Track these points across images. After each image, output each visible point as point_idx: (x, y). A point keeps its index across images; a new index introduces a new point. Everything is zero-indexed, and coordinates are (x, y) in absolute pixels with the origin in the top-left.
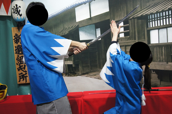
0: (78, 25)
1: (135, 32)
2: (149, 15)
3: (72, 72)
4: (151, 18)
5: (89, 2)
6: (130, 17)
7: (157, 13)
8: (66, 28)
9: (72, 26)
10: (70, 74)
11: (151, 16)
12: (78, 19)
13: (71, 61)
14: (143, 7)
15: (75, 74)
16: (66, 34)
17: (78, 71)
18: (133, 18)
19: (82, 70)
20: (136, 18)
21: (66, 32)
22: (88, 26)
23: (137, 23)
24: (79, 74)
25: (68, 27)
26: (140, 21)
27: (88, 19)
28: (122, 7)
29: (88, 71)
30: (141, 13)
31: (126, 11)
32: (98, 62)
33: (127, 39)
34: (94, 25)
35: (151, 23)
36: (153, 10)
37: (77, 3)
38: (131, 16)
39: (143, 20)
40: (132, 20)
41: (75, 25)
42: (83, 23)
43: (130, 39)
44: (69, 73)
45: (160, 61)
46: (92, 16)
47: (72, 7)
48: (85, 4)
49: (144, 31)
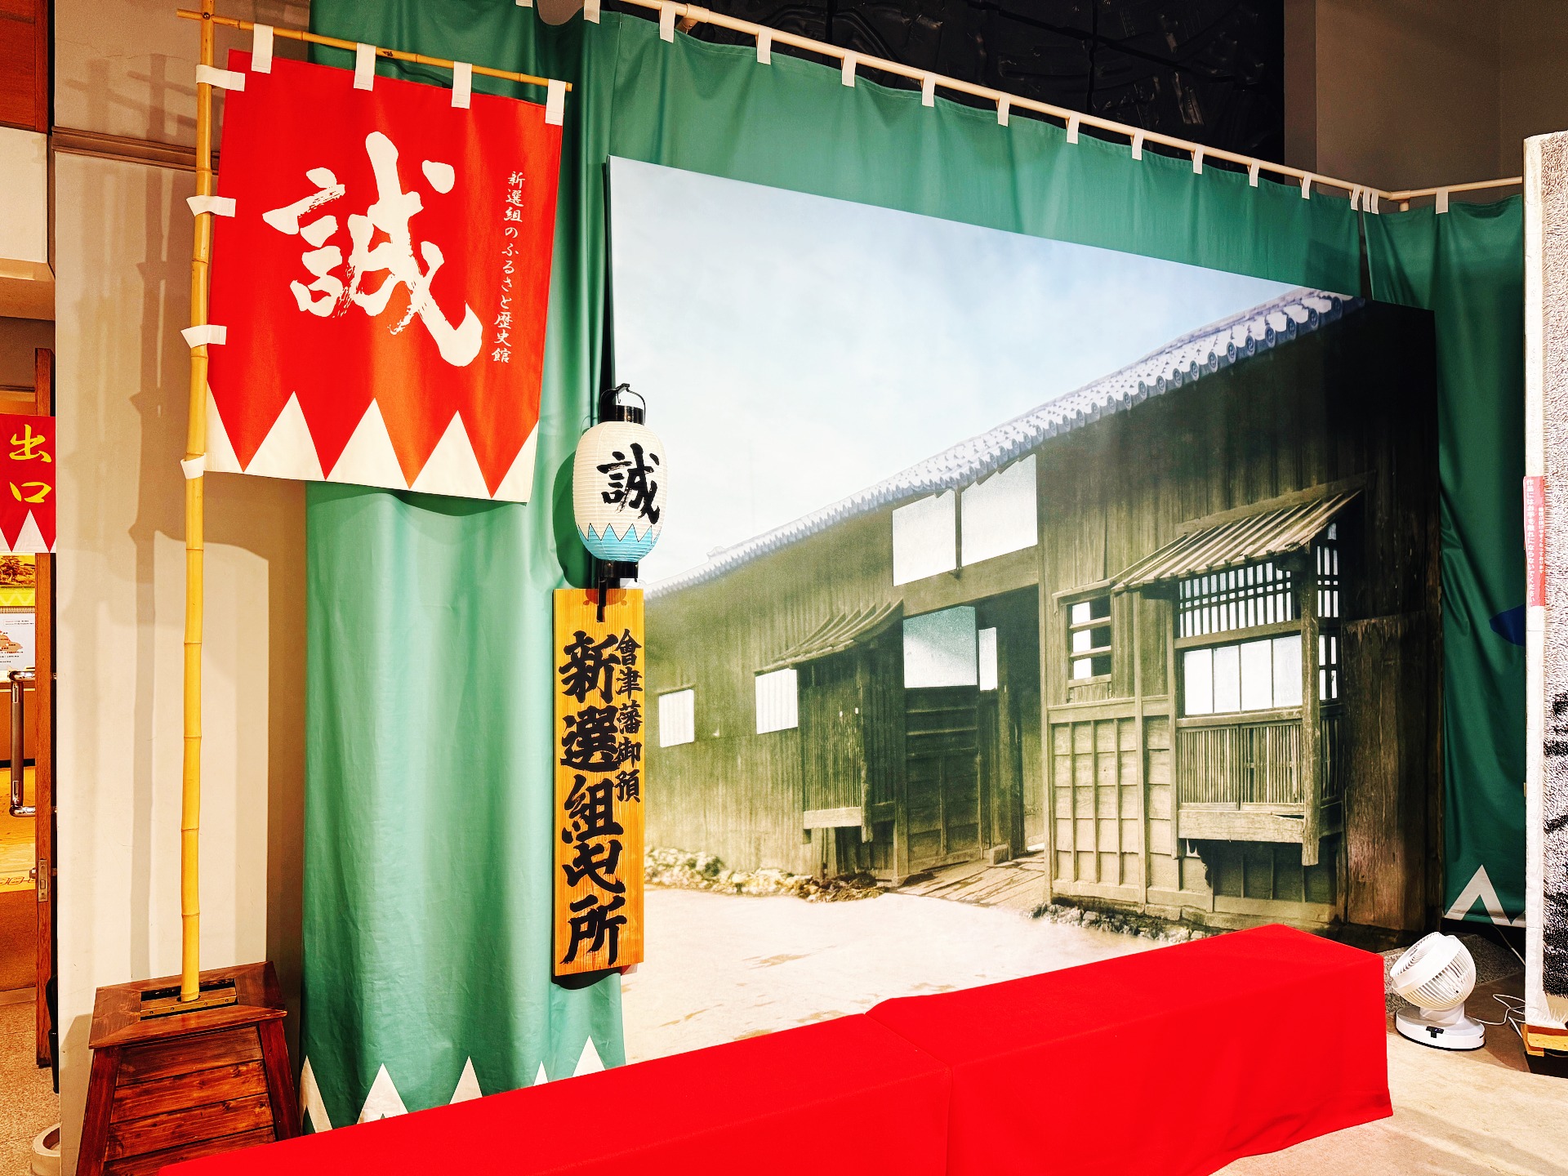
0: (901, 606)
1: (1131, 656)
2: (1184, 580)
3: (856, 871)
4: (1188, 595)
5: (956, 488)
6: (1114, 583)
7: (1210, 572)
8: (844, 618)
9: (871, 605)
10: (842, 884)
11: (1188, 584)
12: (903, 574)
13: (855, 804)
14: (1162, 541)
15: (873, 881)
16: (841, 653)
17: (886, 867)
18: (1127, 588)
19: (905, 856)
20: (1136, 589)
21: (841, 639)
22: (945, 612)
23: (1142, 612)
24: (889, 885)
25: (852, 611)
26: (1151, 603)
27: (950, 573)
28: (1086, 529)
29: (931, 862)
30: (1155, 568)
31: (1102, 553)
32: (979, 807)
33: (1103, 688)
34: (973, 608)
35: (1189, 614)
36: (1198, 561)
37: (904, 485)
38: (1120, 579)
39: (1161, 601)
40: (1125, 595)
41: (890, 600)
42: (922, 594)
43: (1111, 688)
44: (842, 879)
45: (1215, 799)
46: (964, 563)
47: (880, 505)
48: (939, 494)
49: (1165, 653)
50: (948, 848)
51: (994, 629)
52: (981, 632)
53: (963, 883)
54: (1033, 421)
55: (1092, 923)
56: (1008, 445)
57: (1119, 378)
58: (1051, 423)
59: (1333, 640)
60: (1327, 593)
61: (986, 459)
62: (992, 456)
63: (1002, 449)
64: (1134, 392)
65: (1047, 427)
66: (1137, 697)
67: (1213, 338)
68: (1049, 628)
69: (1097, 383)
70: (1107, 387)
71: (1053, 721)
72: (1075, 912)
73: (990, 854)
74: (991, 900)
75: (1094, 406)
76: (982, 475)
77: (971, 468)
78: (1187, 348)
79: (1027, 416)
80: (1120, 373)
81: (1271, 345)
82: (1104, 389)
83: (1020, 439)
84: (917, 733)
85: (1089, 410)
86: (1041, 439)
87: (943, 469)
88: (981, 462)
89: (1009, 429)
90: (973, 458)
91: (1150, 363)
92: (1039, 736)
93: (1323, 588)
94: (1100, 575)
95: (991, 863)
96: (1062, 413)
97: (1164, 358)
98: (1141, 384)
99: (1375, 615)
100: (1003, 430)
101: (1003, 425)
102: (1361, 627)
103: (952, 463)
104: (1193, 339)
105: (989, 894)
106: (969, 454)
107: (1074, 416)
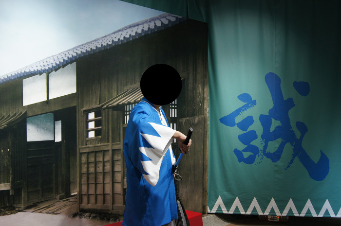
0: (26, 113)
1: (108, 130)
2: (126, 105)
3: (8, 205)
4: (128, 110)
5: (47, 72)
6: (103, 106)
7: (135, 102)
8: (4, 117)
9: (14, 113)
11: (128, 106)
12: (27, 102)
13: (7, 182)
14: (119, 92)
15: (14, 208)
16: (2, 129)
17: (19, 203)
18: (107, 107)
19: (26, 199)
20: (111, 107)
21: (3, 124)
22: (42, 115)
23: (112, 115)
24: (20, 209)
25: (7, 114)
26: (115, 112)
27: (44, 102)
29: (37, 201)
30: (117, 101)
31: (99, 96)
32: (54, 182)
33: (98, 141)
34: (52, 114)
36: (131, 99)
37: (27, 71)
38: (105, 104)
39: (119, 112)
40: (106, 110)
41: (21, 111)
42: (34, 109)
43: (101, 140)
44: (2, 208)
46: (50, 99)
47: (18, 78)
48: (40, 75)
49: (120, 129)
50: (42, 196)
51: (61, 121)
52: (56, 122)
53: (48, 207)
54: (75, 51)
55: (94, 217)
56: (66, 59)
57: (105, 38)
58: (81, 52)
59: (175, 124)
60: (173, 110)
61: (58, 63)
62: (60, 62)
63: (64, 60)
64: (110, 43)
65: (80, 53)
66: (110, 143)
67: (137, 27)
68: (80, 120)
69: (98, 39)
70: (101, 41)
71: (81, 152)
72: (88, 214)
73: (58, 197)
74: (58, 212)
75: (96, 47)
76: (56, 68)
77: (52, 66)
78: (128, 30)
79: (73, 49)
80: (105, 36)
81: (156, 30)
82: (100, 41)
83: (70, 56)
84: (31, 157)
85: (95, 48)
86: (78, 57)
87: (42, 65)
88: (56, 64)
89: (66, 53)
90: (53, 62)
91: (116, 34)
92: (76, 157)
93: (172, 108)
94: (98, 103)
95: (58, 200)
96: (86, 49)
97: (120, 33)
98: (113, 41)
99: (188, 117)
100: (65, 53)
101: (64, 52)
102: (183, 120)
103: (46, 64)
104: (130, 27)
105: (57, 210)
106: (52, 61)
107: (90, 50)
